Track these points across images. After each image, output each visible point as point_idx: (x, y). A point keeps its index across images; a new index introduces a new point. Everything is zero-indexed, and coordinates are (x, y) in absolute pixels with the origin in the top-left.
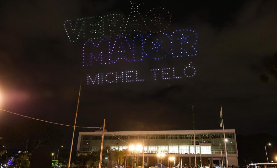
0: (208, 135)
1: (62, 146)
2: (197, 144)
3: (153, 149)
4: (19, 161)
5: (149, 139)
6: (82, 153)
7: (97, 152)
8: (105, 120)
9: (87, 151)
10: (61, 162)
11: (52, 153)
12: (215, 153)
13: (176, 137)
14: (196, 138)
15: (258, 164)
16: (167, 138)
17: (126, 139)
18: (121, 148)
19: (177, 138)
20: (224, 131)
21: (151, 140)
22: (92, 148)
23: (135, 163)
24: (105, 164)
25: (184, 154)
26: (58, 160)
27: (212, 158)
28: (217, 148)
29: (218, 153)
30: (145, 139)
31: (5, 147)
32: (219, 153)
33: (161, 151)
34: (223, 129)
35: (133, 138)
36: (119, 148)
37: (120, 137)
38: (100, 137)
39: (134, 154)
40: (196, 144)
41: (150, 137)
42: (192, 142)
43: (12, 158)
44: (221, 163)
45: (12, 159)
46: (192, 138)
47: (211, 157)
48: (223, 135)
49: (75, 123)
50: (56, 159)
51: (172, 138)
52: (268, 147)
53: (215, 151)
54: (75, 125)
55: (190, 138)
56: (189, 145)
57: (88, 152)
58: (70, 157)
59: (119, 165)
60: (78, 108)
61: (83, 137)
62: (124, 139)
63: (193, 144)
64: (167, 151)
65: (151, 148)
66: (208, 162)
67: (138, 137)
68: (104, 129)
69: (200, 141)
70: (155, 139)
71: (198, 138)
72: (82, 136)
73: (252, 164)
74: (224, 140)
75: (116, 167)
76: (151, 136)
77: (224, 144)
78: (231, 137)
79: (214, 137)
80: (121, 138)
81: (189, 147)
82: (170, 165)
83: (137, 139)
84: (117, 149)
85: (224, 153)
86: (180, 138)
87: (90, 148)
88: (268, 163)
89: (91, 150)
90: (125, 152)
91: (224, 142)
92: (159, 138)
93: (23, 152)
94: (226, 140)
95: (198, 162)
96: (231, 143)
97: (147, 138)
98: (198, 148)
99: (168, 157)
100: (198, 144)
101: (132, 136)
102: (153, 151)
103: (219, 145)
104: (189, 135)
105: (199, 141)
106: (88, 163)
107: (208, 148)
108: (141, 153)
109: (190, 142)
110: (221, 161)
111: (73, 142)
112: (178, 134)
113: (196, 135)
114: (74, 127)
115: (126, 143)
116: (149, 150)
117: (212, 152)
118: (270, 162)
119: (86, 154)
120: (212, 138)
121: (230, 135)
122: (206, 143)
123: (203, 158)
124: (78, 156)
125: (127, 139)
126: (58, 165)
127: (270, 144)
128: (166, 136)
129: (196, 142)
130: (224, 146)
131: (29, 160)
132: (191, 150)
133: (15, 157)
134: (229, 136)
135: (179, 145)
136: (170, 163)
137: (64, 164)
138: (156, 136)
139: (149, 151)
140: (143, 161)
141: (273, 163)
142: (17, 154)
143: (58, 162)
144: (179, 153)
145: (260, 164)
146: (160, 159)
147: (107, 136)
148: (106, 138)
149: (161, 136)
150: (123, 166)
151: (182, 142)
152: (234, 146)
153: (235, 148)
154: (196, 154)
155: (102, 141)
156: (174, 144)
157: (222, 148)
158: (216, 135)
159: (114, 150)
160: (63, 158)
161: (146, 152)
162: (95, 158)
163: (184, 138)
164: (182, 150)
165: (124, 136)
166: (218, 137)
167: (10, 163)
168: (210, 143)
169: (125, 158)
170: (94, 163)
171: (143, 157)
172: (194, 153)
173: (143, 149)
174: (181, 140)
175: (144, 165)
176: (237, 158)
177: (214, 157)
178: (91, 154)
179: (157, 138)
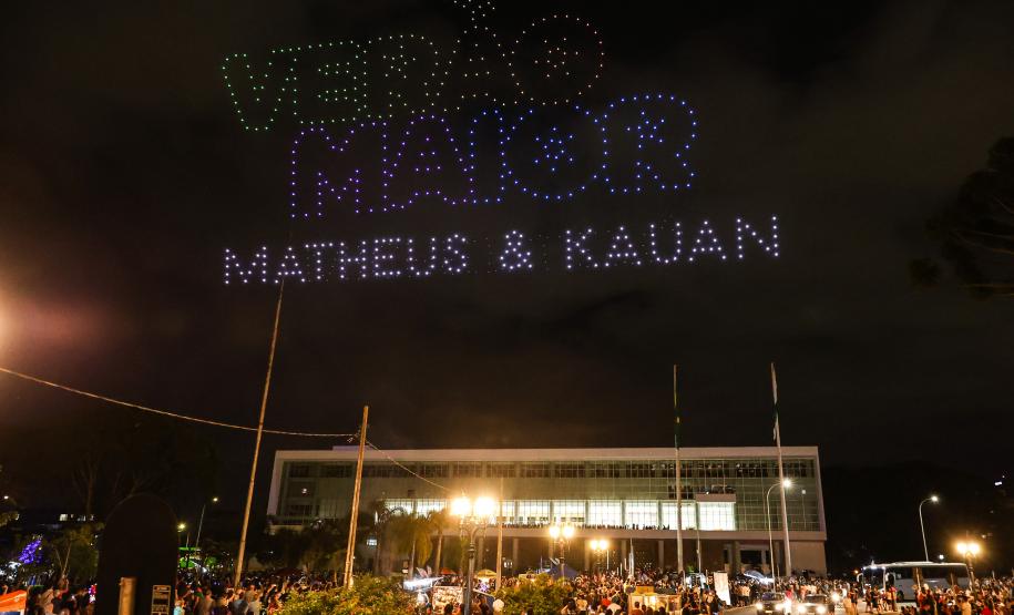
0: (726, 466)
1: (215, 500)
2: (688, 495)
3: (532, 510)
4: (62, 549)
5: (522, 476)
6: (285, 523)
7: (337, 520)
8: (367, 408)
9: (303, 518)
10: (212, 554)
11: (180, 522)
12: (749, 526)
13: (614, 471)
14: (682, 475)
15: (894, 564)
16: (582, 474)
17: (439, 475)
18: (424, 508)
19: (617, 475)
20: (780, 453)
21: (526, 480)
22: (322, 507)
23: (472, 558)
24: (366, 562)
25: (641, 528)
26: (199, 546)
27: (737, 543)
28: (755, 511)
29: (756, 526)
30: (505, 476)
31: (12, 500)
32: (763, 527)
33: (563, 519)
34: (776, 445)
35: (466, 472)
36: (415, 505)
37: (419, 470)
38: (351, 467)
39: (466, 528)
40: (683, 497)
41: (523, 471)
42: (670, 488)
43: (35, 541)
44: (768, 562)
45: (37, 544)
46: (668, 472)
47: (732, 542)
48: (778, 467)
49: (262, 416)
50: (192, 544)
51: (600, 473)
52: (929, 507)
53: (748, 518)
54: (261, 427)
55: (664, 475)
56: (659, 498)
57: (306, 522)
58: (244, 537)
59: (416, 565)
60: (271, 364)
61: (289, 466)
62: (432, 476)
63: (672, 497)
64: (581, 519)
65: (527, 508)
66: (722, 558)
67: (484, 469)
68: (363, 440)
69: (696, 484)
70: (540, 476)
71: (690, 475)
72: (285, 463)
73: (874, 567)
74: (778, 481)
75: (405, 571)
76: (528, 466)
77: (779, 496)
78: (804, 475)
79: (746, 473)
80: (422, 474)
81: (660, 505)
82: (591, 565)
83: (478, 475)
84: (409, 509)
85: (777, 526)
86: (628, 475)
87: (314, 507)
88: (928, 563)
89: (317, 514)
90: (437, 519)
91: (778, 489)
92: (557, 472)
93: (75, 518)
94: (787, 484)
95: (690, 558)
96: (804, 492)
97: (512, 475)
98: (688, 510)
99: (587, 539)
100: (691, 497)
101: (461, 467)
102: (534, 519)
103: (761, 501)
104: (659, 463)
105: (693, 486)
106: (305, 558)
107: (722, 509)
108: (492, 526)
109: (660, 489)
110: (768, 553)
111: (252, 484)
112: (622, 462)
113: (684, 466)
114: (256, 433)
115: (439, 489)
116: (520, 515)
117: (738, 526)
118: (933, 558)
119: (299, 528)
120: (739, 475)
121: (803, 465)
122: (717, 494)
123: (705, 543)
124: (273, 533)
125: (445, 475)
126: (202, 563)
127: (935, 499)
128: (581, 467)
129: (683, 490)
130: (780, 503)
131: (99, 546)
132: (665, 517)
133: (49, 536)
134: (797, 469)
135: (623, 498)
136: (593, 559)
137: (220, 559)
138: (547, 467)
139: (521, 519)
140: (499, 554)
141: (943, 564)
142: (56, 526)
143: (202, 555)
144: (624, 527)
145: (900, 564)
146: (558, 547)
147: (373, 467)
148: (370, 474)
149: (563, 466)
150: (429, 568)
151: (636, 489)
152: (815, 503)
153: (815, 511)
154: (682, 532)
155: (358, 482)
156: (606, 494)
157: (773, 511)
158: (751, 465)
159: (398, 513)
160: (218, 540)
161: (508, 522)
162: (330, 539)
163: (641, 475)
164: (635, 516)
165: (434, 467)
166: (758, 471)
167: (29, 558)
168: (732, 492)
169: (435, 541)
170: (328, 557)
171: (500, 540)
172: (674, 526)
173: (501, 512)
174: (633, 482)
175: (503, 565)
176: (822, 544)
177: (743, 542)
178: (316, 527)
179: (547, 475)
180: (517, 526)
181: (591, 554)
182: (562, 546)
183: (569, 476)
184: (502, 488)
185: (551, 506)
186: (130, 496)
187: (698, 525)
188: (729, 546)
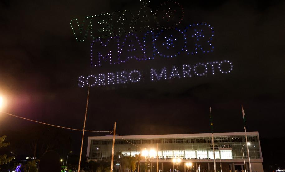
0: (228, 138)
1: (71, 152)
2: (217, 148)
3: (167, 154)
4: (27, 168)
5: (164, 143)
6: (92, 159)
7: (107, 158)
8: (115, 123)
10: (70, 169)
11: (62, 159)
12: (237, 158)
13: (193, 141)
14: (215, 142)
16: (182, 142)
17: (138, 143)
18: (134, 154)
19: (193, 142)
20: (246, 134)
21: (165, 144)
22: (103, 154)
23: (149, 169)
24: (117, 170)
25: (202, 159)
26: (67, 166)
27: (233, 163)
28: (239, 153)
29: (239, 158)
30: (158, 143)
31: (14, 154)
32: (242, 158)
33: (177, 156)
34: (244, 131)
35: (146, 142)
36: (131, 153)
37: (132, 141)
38: (111, 141)
39: (147, 160)
40: (215, 149)
41: (164, 141)
42: (211, 146)
43: (20, 165)
44: (244, 169)
46: (210, 141)
47: (232, 163)
48: (245, 138)
49: (84, 127)
50: (65, 166)
51: (188, 142)
53: (237, 155)
54: (84, 129)
55: (209, 141)
56: (207, 149)
57: (98, 158)
58: (80, 164)
60: (86, 111)
62: (136, 144)
63: (212, 149)
64: (182, 156)
66: (229, 168)
67: (152, 141)
68: (114, 133)
69: (219, 145)
70: (169, 143)
71: (217, 142)
72: (92, 141)
73: (279, 170)
74: (246, 143)
77: (246, 148)
78: (254, 141)
79: (235, 141)
80: (133, 143)
81: (208, 151)
83: (150, 143)
84: (129, 154)
85: (246, 157)
86: (197, 142)
87: (100, 154)
89: (101, 156)
90: (138, 157)
91: (246, 145)
92: (174, 142)
93: (31, 158)
94: (249, 144)
95: (218, 168)
96: (254, 146)
97: (161, 143)
98: (217, 153)
99: (185, 162)
100: (218, 149)
101: (145, 140)
102: (168, 156)
103: (241, 150)
104: (207, 138)
106: (98, 169)
107: (228, 152)
108: (155, 159)
109: (207, 146)
110: (244, 166)
111: (82, 147)
112: (195, 138)
113: (215, 139)
114: (83, 131)
116: (163, 155)
117: (233, 158)
119: (96, 160)
120: (233, 141)
121: (253, 138)
122: (226, 148)
123: (223, 163)
124: (88, 162)
125: (140, 143)
126: (68, 171)
128: (182, 140)
129: (215, 146)
130: (247, 150)
131: (37, 166)
132: (209, 155)
133: (24, 164)
134: (251, 139)
135: (196, 149)
137: (73, 170)
138: (171, 140)
139: (164, 156)
140: (157, 168)
142: (25, 161)
143: (68, 169)
144: (196, 159)
147: (118, 141)
148: (117, 143)
149: (176, 140)
151: (200, 147)
152: (258, 150)
153: (259, 153)
154: (215, 160)
155: (113, 146)
156: (190, 148)
158: (237, 138)
159: (126, 155)
160: (72, 164)
161: (160, 158)
162: (105, 164)
163: (201, 142)
164: (200, 155)
165: (136, 141)
166: (239, 140)
167: (18, 170)
168: (231, 147)
169: (137, 164)
170: (105, 169)
171: (158, 163)
172: (212, 158)
173: (157, 155)
174: (198, 144)
175: (159, 171)
176: (262, 163)
177: (235, 163)
178: (101, 160)
179: (171, 142)
180: (163, 159)
181: (186, 168)
182: (177, 165)
183: (178, 143)
184: (157, 147)
185: (173, 152)
186: (46, 151)
187: (220, 158)
188: (231, 164)
